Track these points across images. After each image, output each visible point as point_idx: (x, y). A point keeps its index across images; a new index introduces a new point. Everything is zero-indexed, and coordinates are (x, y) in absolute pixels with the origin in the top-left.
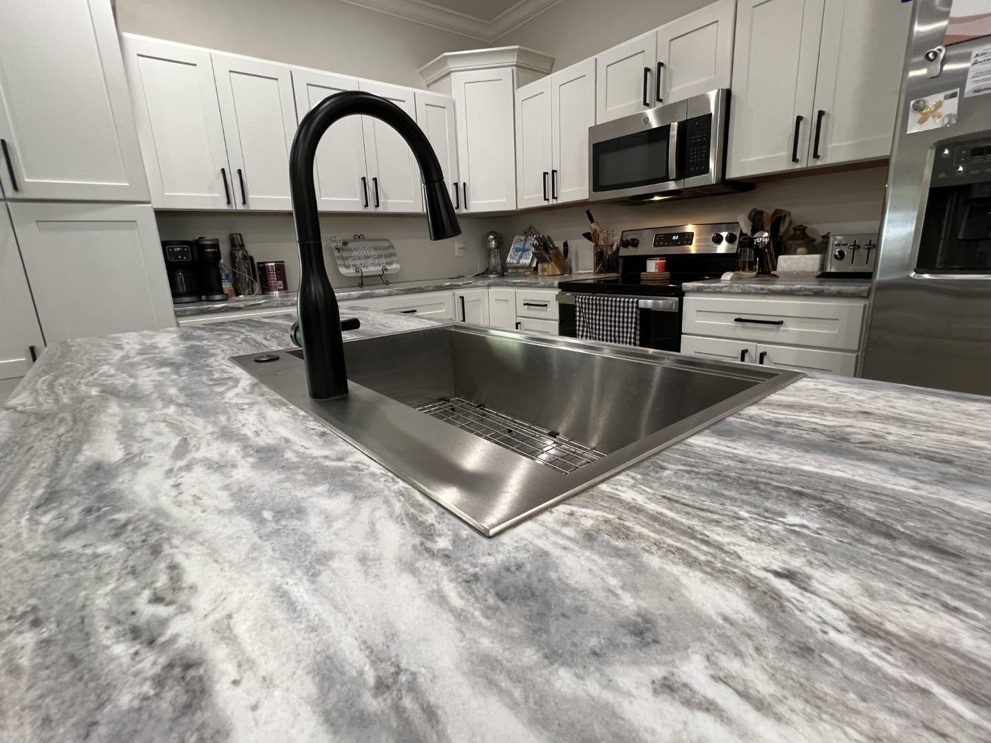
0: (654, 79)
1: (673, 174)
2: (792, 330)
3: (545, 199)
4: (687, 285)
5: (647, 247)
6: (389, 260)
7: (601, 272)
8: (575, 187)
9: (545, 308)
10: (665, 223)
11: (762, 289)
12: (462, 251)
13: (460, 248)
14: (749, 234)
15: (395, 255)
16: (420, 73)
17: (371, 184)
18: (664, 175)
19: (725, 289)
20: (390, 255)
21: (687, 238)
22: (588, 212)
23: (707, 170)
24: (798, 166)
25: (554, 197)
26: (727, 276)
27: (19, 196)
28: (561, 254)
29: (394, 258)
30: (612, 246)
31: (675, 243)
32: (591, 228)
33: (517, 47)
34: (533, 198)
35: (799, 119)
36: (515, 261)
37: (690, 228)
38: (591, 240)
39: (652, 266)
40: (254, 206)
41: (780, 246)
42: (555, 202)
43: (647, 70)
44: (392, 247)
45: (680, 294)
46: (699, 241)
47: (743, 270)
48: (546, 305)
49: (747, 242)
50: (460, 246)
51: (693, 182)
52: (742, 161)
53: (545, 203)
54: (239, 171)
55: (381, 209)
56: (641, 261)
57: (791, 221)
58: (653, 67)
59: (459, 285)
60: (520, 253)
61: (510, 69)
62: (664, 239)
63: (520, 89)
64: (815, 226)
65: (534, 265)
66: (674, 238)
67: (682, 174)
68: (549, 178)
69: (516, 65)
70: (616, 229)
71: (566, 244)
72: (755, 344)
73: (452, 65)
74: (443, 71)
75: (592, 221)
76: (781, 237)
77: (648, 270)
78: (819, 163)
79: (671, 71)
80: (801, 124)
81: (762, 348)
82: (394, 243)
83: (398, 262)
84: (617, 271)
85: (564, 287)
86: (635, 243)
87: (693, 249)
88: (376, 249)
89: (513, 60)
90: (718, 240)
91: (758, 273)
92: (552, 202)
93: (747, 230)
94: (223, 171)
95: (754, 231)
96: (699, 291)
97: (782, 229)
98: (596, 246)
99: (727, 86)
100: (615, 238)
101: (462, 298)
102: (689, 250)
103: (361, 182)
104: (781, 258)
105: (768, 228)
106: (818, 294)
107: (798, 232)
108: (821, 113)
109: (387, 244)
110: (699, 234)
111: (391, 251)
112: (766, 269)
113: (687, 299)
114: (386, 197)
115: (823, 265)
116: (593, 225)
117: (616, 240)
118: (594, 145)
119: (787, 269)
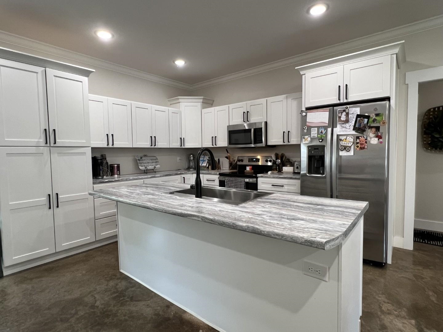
0: (246, 115)
1: (253, 142)
2: (286, 188)
4: (258, 175)
5: (245, 162)
6: (156, 164)
7: (231, 169)
8: (223, 142)
9: (214, 181)
10: (251, 155)
11: (278, 177)
12: (180, 160)
14: (275, 160)
15: (158, 162)
17: (153, 138)
18: (250, 142)
19: (268, 177)
20: (156, 162)
21: (258, 160)
22: (227, 150)
23: (262, 142)
24: (285, 144)
25: (215, 145)
26: (269, 172)
27: (55, 145)
28: (217, 162)
30: (235, 161)
31: (254, 161)
32: (228, 155)
33: (203, 97)
34: (208, 144)
35: (284, 132)
37: (259, 157)
38: (228, 159)
39: (248, 169)
40: (115, 146)
41: (284, 164)
42: (216, 146)
43: (244, 112)
44: (157, 159)
45: (257, 178)
46: (261, 161)
47: (274, 171)
49: (274, 163)
50: (179, 158)
51: (259, 145)
52: (271, 141)
53: (213, 146)
54: (113, 135)
55: (156, 147)
56: (244, 167)
57: (286, 157)
58: (246, 112)
59: (183, 173)
60: (202, 162)
61: (200, 103)
62: (251, 160)
63: (203, 109)
64: (292, 159)
65: (207, 166)
67: (255, 143)
68: (214, 138)
69: (202, 102)
70: (236, 156)
71: (219, 160)
73: (180, 100)
74: (177, 101)
75: (228, 153)
76: (284, 161)
77: (247, 170)
78: (290, 144)
79: (251, 114)
82: (158, 157)
83: (159, 165)
84: (237, 170)
85: (221, 175)
86: (242, 161)
87: (260, 163)
88: (151, 160)
89: (201, 101)
90: (267, 161)
91: (278, 172)
92: (215, 146)
93: (274, 159)
94: (107, 134)
95: (276, 159)
96: (262, 177)
97: (284, 159)
98: (230, 161)
99: (266, 121)
100: (236, 158)
101: (184, 178)
102: (259, 164)
103: (151, 138)
104: (284, 167)
105: (280, 159)
106: (291, 178)
107: (288, 160)
108: (289, 132)
109: (155, 158)
110: (261, 159)
112: (280, 171)
113: (259, 179)
114: (158, 143)
115: (294, 170)
117: (236, 159)
118: (229, 131)
119: (285, 171)
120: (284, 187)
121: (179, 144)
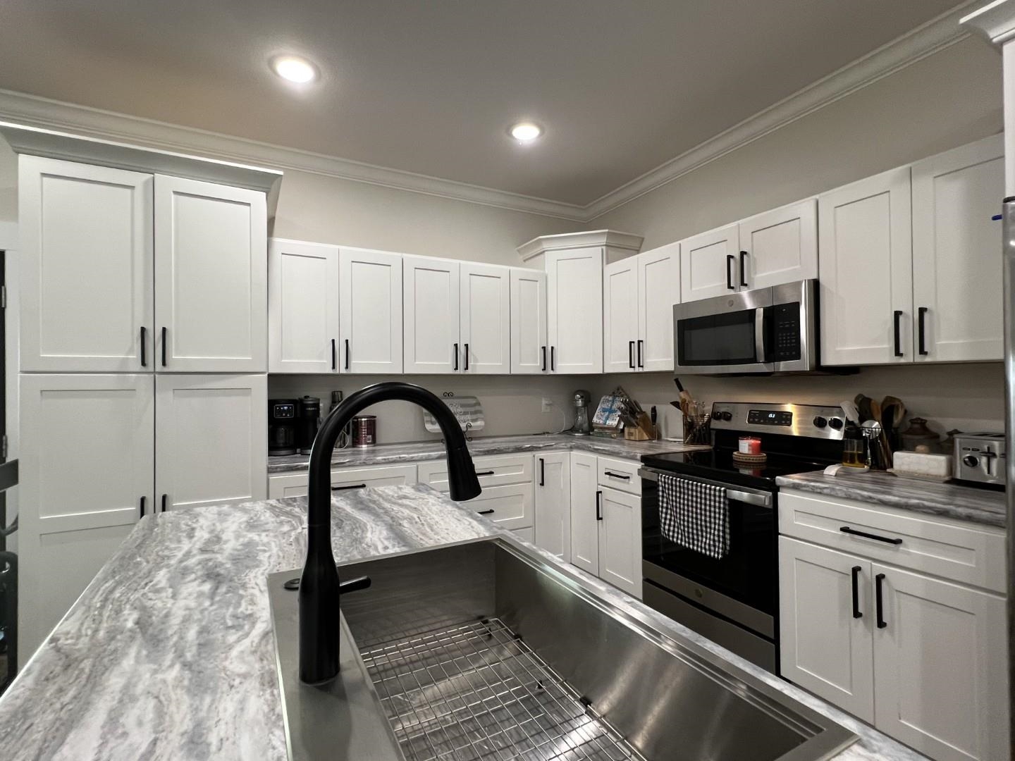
0: (738, 267)
1: (761, 357)
2: (913, 552)
3: (631, 367)
4: (780, 479)
5: (741, 422)
6: (474, 417)
7: (692, 442)
8: (661, 357)
9: (627, 480)
10: (761, 398)
11: (870, 498)
12: (549, 407)
13: (547, 405)
14: (857, 421)
15: (480, 412)
16: (518, 251)
17: (462, 349)
18: (752, 356)
19: (825, 491)
20: (476, 412)
21: (785, 418)
22: (677, 380)
23: (797, 355)
24: (902, 360)
25: (639, 366)
26: (831, 470)
27: (166, 370)
28: (649, 420)
29: (479, 415)
30: (703, 416)
31: (772, 422)
32: (680, 397)
33: (607, 230)
34: (618, 364)
35: (897, 314)
36: (601, 422)
37: (789, 407)
38: (679, 408)
39: (745, 446)
40: (355, 369)
41: (897, 439)
42: (641, 370)
43: (729, 257)
44: (479, 404)
45: (775, 489)
46: (800, 422)
47: (852, 461)
48: (628, 478)
49: (853, 432)
50: (547, 402)
51: (783, 366)
52: (838, 349)
53: (632, 370)
54: (347, 341)
55: (469, 372)
56: (733, 438)
57: (906, 412)
58: (737, 255)
59: (540, 448)
60: (607, 414)
61: (600, 248)
62: (758, 415)
63: (609, 265)
64: (939, 420)
65: (621, 427)
66: (771, 416)
67: (771, 357)
68: (635, 347)
69: (606, 245)
70: (708, 400)
71: (654, 410)
72: (870, 561)
73: (545, 246)
74: (538, 250)
75: (681, 389)
76: (896, 429)
77: (741, 450)
78: (928, 359)
79: (755, 259)
80: (901, 318)
81: (880, 568)
82: (480, 399)
83: (482, 419)
84: (709, 444)
85: (646, 460)
86: (727, 416)
87: (795, 430)
88: (462, 406)
89: (603, 240)
90: (820, 423)
91: (871, 468)
92: (638, 370)
93: (854, 417)
94: (333, 341)
95: (862, 420)
96: (796, 487)
97: (896, 421)
98: (685, 416)
99: (815, 277)
100: (706, 408)
101: (542, 460)
102: (790, 431)
103: (453, 348)
104: (897, 454)
105: (879, 417)
106: (943, 514)
107: (916, 426)
108: (922, 311)
109: (474, 402)
110: (799, 416)
111: (477, 408)
112: (881, 464)
113: (782, 495)
114: (476, 360)
115: (951, 468)
116: (682, 394)
117: (708, 410)
118: (679, 322)
119: (905, 468)
120: (901, 548)
121: (539, 363)
